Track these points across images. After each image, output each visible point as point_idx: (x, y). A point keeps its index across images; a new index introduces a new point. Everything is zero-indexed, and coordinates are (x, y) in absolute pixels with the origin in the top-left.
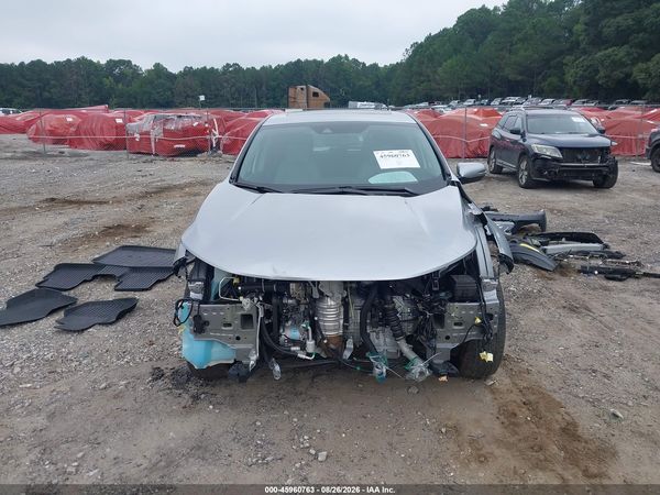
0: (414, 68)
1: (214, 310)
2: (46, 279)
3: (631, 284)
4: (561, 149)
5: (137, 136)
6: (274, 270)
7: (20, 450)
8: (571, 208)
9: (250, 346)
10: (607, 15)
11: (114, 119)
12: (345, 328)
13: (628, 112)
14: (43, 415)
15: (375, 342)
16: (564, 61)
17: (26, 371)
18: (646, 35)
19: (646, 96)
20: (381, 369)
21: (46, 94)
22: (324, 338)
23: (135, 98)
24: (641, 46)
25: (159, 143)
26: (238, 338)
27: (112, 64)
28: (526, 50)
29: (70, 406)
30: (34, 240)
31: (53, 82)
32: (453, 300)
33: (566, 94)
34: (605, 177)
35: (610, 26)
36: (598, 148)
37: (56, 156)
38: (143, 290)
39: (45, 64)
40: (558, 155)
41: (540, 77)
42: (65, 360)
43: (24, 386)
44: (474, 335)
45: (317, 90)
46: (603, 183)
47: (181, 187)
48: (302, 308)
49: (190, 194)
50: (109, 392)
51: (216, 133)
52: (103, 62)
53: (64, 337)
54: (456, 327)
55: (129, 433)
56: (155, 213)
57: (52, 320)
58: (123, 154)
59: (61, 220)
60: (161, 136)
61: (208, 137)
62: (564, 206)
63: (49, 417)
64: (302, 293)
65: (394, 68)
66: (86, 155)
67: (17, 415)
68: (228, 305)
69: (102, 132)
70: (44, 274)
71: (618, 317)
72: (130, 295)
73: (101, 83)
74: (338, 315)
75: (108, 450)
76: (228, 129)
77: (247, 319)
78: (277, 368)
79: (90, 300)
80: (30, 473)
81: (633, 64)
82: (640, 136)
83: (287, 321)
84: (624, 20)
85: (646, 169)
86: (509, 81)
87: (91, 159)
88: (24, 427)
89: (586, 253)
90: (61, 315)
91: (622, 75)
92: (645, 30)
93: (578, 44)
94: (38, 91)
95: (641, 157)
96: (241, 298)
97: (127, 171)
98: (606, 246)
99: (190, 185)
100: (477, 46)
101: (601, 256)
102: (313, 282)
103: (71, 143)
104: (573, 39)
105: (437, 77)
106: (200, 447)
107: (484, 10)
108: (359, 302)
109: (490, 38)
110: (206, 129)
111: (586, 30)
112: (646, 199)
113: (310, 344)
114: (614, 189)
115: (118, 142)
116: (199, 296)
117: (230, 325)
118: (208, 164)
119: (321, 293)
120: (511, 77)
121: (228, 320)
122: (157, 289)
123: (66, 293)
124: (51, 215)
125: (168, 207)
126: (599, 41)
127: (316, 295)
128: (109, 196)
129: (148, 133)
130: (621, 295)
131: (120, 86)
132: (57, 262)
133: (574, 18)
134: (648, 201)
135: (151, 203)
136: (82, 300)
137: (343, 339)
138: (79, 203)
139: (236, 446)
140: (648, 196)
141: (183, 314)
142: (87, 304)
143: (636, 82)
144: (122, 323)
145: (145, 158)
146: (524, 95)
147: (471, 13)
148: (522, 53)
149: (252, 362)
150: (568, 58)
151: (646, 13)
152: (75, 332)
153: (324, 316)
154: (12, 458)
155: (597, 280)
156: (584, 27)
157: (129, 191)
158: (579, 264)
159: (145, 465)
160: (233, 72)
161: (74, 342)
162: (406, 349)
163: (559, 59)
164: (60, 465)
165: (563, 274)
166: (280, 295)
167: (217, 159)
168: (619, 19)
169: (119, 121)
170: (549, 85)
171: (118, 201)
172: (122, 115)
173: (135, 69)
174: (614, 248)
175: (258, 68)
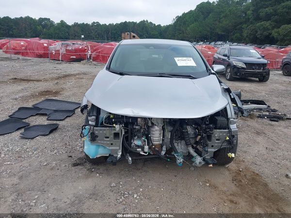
0: (177, 27)
1: (101, 130)
2: (14, 114)
3: (282, 123)
4: (245, 64)
5: (54, 52)
6: (133, 112)
7: (7, 194)
8: (250, 90)
9: (118, 148)
10: (261, 7)
11: (43, 44)
12: (163, 140)
13: (271, 49)
14: (17, 177)
15: (177, 147)
16: (243, 27)
17: (7, 156)
18: (278, 17)
19: (278, 43)
20: (180, 160)
21: (11, 32)
22: (153, 145)
23: (52, 36)
24: (276, 21)
25: (64, 55)
26: (112, 144)
27: (41, 20)
28: (226, 21)
29: (30, 173)
30: (7, 96)
31: (14, 27)
32: (216, 128)
33: (243, 42)
34: (264, 77)
35: (263, 12)
36: (262, 64)
37: (16, 60)
38: (60, 120)
39: (10, 18)
40: (244, 66)
41: (232, 34)
42: (25, 151)
43: (7, 163)
44: (225, 145)
45: (134, 35)
46: (263, 79)
47: (75, 75)
48: (142, 131)
49: (79, 78)
50: (48, 167)
51: (90, 52)
52: (37, 19)
53: (24, 141)
54: (217, 141)
55: (59, 187)
56: (64, 86)
57: (18, 133)
58: (47, 60)
59: (20, 88)
60: (65, 52)
61: (86, 53)
62: (247, 89)
63: (19, 178)
64: (143, 123)
65: (168, 27)
66: (30, 60)
67: (4, 177)
68: (108, 128)
69: (38, 49)
70: (13, 111)
71: (279, 138)
72: (55, 122)
73: (36, 28)
74: (160, 134)
75: (50, 195)
76: (95, 50)
77: (116, 135)
78: (130, 159)
79: (36, 124)
80: (12, 205)
81: (273, 29)
82: (277, 60)
83: (135, 137)
84: (269, 10)
85: (280, 74)
86: (218, 35)
87: (33, 62)
88: (7, 183)
89: (261, 109)
90: (22, 131)
91: (268, 34)
92: (278, 15)
93: (249, 19)
94: (7, 31)
95: (277, 69)
96: (114, 125)
97: (49, 67)
98: (269, 107)
99: (79, 74)
100: (204, 19)
101: (267, 111)
102: (149, 118)
103: (23, 54)
104: (247, 17)
105: (187, 32)
106: (94, 194)
107: (208, 3)
108: (170, 128)
109: (210, 15)
110: (85, 50)
111: (253, 13)
112: (281, 87)
113: (146, 148)
114: (268, 82)
115: (45, 54)
116: (94, 123)
117: (108, 138)
118: (86, 66)
119: (153, 124)
120: (219, 33)
121: (108, 135)
122: (67, 120)
123: (24, 121)
124: (15, 85)
125: (69, 84)
126: (258, 19)
127: (150, 124)
128: (41, 78)
129: (59, 51)
130: (279, 128)
131: (45, 30)
132: (19, 107)
133: (248, 8)
134: (284, 88)
135: (61, 81)
136: (32, 124)
137: (162, 146)
138: (28, 81)
139: (111, 194)
140: (283, 86)
141: (85, 132)
142: (34, 126)
143: (273, 37)
144: (52, 135)
145: (57, 62)
146: (225, 41)
147: (202, 4)
148: (224, 22)
149: (119, 156)
150: (244, 26)
151: (278, 7)
152: (29, 139)
153: (153, 134)
154: (3, 198)
155: (266, 121)
156: (251, 12)
157: (51, 76)
158: (257, 114)
159: (68, 202)
160: (96, 26)
161: (29, 143)
162: (192, 152)
163: (240, 26)
164: (26, 202)
165: (251, 118)
166: (133, 124)
167: (90, 63)
168: (267, 9)
169: (45, 45)
170: (236, 37)
171: (46, 80)
172: (47, 42)
173: (52, 23)
174: (272, 108)
175: (108, 24)
